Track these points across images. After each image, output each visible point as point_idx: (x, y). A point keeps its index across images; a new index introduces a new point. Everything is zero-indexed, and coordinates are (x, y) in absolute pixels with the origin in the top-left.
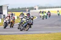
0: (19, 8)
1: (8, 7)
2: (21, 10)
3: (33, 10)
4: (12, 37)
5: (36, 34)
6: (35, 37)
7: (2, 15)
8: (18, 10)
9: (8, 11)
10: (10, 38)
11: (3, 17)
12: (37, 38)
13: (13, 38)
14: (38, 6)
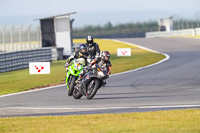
0: (110, 24)
1: (72, 22)
2: (117, 31)
3: (154, 31)
4: (86, 122)
5: (165, 112)
6: (162, 123)
7: (54, 50)
8: (108, 33)
9: (74, 35)
10: (79, 125)
11: (55, 55)
12: (168, 123)
13: (89, 125)
14: (171, 18)
